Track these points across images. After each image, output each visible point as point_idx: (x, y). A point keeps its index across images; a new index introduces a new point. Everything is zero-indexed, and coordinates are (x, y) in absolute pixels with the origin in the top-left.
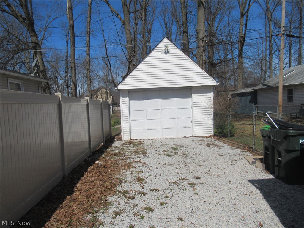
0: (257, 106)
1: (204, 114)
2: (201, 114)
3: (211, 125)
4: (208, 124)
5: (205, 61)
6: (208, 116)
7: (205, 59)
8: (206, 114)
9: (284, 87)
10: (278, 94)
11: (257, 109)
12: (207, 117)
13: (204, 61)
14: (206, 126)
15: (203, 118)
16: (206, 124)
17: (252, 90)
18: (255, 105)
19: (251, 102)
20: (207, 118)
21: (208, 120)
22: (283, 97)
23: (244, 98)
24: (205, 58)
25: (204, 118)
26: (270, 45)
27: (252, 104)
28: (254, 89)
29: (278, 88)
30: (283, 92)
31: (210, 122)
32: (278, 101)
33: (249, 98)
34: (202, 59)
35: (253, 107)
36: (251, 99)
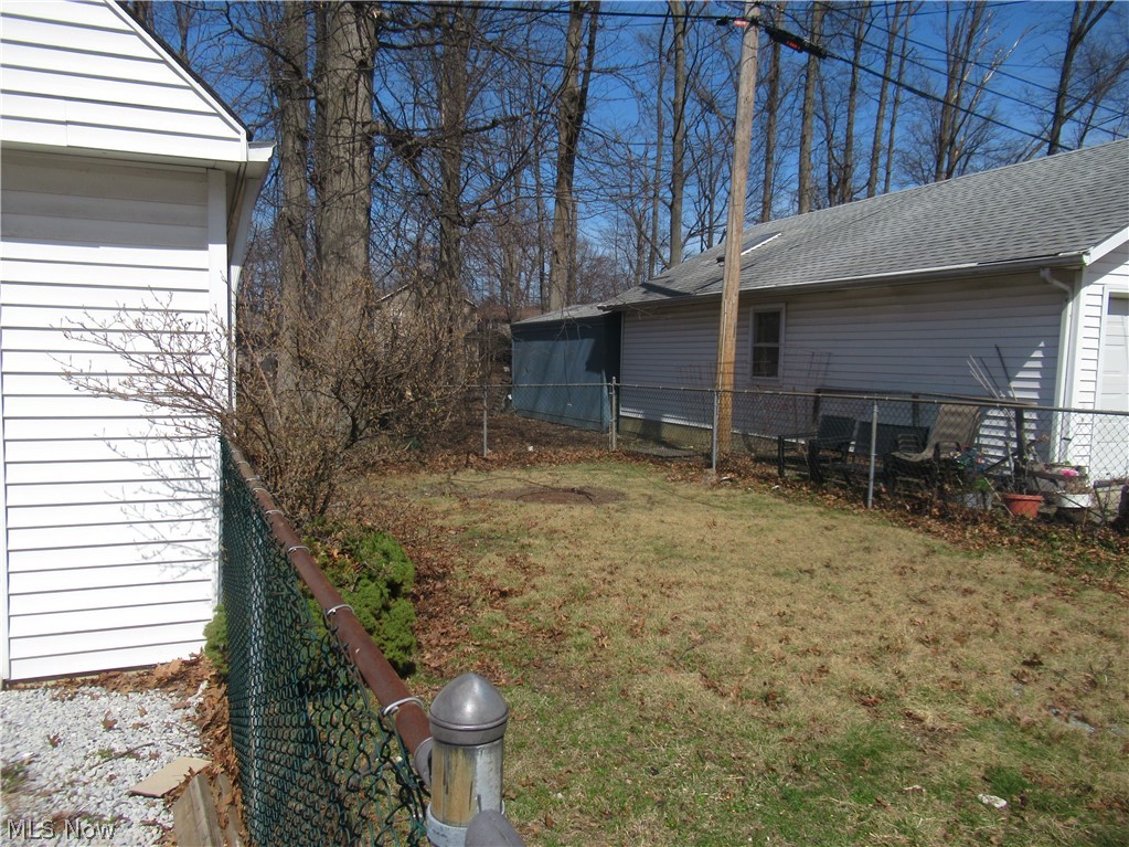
0: (617, 388)
1: (134, 450)
2: (100, 450)
3: (205, 559)
4: (171, 553)
5: (366, 129)
6: (173, 470)
7: (368, 117)
8: (157, 449)
9: (746, 298)
10: (718, 335)
11: (618, 400)
12: (165, 480)
13: (364, 124)
14: (152, 574)
15: (115, 492)
16: (148, 550)
17: (599, 308)
18: (609, 380)
19: (592, 365)
20: (165, 491)
21: (172, 511)
22: (737, 348)
23: (563, 346)
24: (366, 111)
25: (130, 492)
26: (679, 137)
27: (598, 377)
28: (609, 308)
29: (715, 302)
30: (738, 327)
31: (199, 530)
32: (716, 364)
33: (585, 347)
34: (351, 114)
35: (602, 391)
36: (595, 350)
